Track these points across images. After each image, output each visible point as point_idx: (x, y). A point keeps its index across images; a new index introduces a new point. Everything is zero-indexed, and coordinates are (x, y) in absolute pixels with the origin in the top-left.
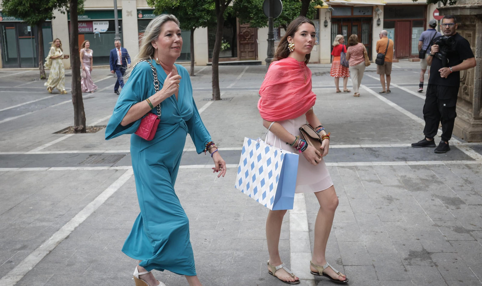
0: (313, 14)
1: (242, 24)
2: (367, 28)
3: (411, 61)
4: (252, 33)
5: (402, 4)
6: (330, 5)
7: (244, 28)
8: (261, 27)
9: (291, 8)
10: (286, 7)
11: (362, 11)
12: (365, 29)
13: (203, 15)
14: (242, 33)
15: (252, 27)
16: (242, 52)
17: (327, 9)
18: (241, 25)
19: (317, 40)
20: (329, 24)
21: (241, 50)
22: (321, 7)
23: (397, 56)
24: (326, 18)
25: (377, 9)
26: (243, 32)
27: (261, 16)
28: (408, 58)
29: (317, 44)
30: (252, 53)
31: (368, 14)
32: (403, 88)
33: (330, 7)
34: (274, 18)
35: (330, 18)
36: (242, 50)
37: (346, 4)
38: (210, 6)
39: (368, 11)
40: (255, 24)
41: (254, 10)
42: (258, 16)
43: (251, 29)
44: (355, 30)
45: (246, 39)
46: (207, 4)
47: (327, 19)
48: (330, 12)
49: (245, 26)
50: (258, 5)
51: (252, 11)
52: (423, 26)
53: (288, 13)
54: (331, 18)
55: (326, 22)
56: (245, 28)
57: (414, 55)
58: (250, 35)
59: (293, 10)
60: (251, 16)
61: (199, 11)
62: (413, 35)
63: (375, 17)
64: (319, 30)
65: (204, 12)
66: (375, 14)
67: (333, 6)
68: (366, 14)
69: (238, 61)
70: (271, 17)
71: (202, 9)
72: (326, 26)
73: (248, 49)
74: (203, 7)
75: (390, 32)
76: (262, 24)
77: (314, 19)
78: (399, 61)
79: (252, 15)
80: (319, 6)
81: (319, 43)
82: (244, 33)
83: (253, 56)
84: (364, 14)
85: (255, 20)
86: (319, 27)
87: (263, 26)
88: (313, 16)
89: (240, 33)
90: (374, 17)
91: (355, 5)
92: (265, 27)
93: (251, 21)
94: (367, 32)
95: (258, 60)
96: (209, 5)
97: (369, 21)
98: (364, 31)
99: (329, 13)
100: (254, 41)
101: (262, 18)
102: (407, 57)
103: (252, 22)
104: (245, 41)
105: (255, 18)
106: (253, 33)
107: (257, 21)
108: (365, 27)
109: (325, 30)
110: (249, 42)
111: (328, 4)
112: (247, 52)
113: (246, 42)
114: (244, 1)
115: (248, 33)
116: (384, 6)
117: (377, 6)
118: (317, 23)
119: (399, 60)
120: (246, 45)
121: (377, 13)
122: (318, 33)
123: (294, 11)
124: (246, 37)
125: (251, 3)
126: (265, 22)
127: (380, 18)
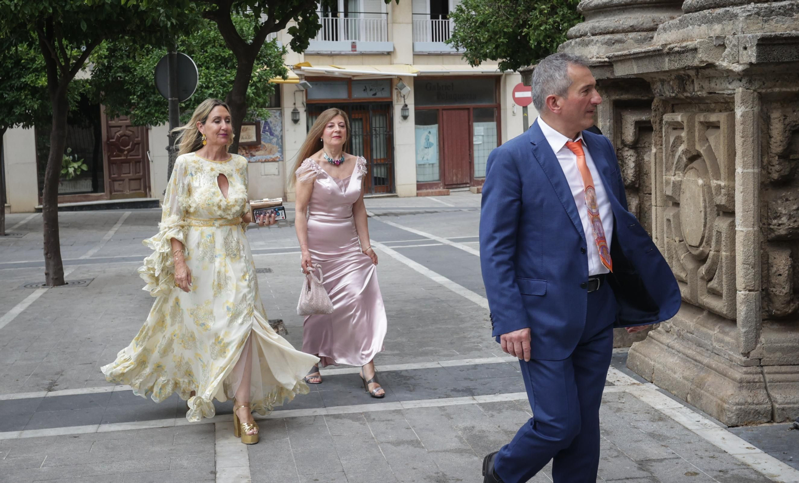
0: (267, 94)
1: (112, 118)
2: (381, 126)
3: (474, 193)
4: (136, 139)
5: (451, 74)
6: (303, 77)
7: (119, 129)
8: (156, 124)
9: (219, 82)
10: (208, 80)
11: (371, 90)
12: (378, 126)
13: (23, 97)
14: (113, 139)
15: (136, 125)
16: (114, 180)
17: (296, 84)
18: (111, 120)
19: (279, 152)
20: (303, 116)
21: (113, 176)
22: (283, 81)
23: (446, 184)
24: (295, 104)
25: (400, 84)
26: (115, 138)
27: (156, 100)
28: (468, 185)
29: (278, 160)
30: (139, 181)
31: (381, 95)
32: (459, 246)
33: (304, 81)
34: (180, 101)
35: (303, 103)
36: (116, 176)
37: (337, 75)
38: (38, 78)
39: (383, 89)
40: (141, 118)
41: (138, 86)
42: (148, 101)
43: (134, 129)
44: (357, 130)
45: (123, 151)
46: (31, 73)
47: (297, 106)
48: (303, 91)
49: (120, 123)
50: (147, 76)
51: (134, 89)
52: (495, 118)
53: (213, 91)
54: (305, 104)
55: (295, 112)
56: (120, 127)
57: (480, 179)
58: (131, 143)
59: (224, 86)
60: (133, 101)
61: (12, 88)
62: (475, 139)
63: (397, 102)
64: (282, 130)
65: (25, 91)
66: (397, 95)
67: (308, 78)
68: (379, 95)
69: (107, 199)
70: (174, 99)
71: (21, 85)
72: (296, 121)
73: (129, 173)
74: (23, 80)
75: (430, 132)
76: (157, 117)
77: (270, 106)
78: (451, 193)
79: (134, 99)
80: (278, 79)
81: (283, 158)
82: (118, 138)
83: (140, 189)
84: (375, 94)
85: (142, 109)
86: (282, 123)
87: (161, 121)
88: (268, 99)
89: (108, 139)
90: (395, 102)
91: (354, 76)
92: (164, 124)
93: (133, 112)
94: (381, 132)
95: (151, 197)
96: (36, 75)
97: (386, 109)
98: (375, 130)
99: (301, 93)
100: (140, 157)
101: (157, 103)
102: (467, 183)
103: (134, 115)
104: (121, 156)
105: (141, 105)
106: (137, 137)
107: (147, 110)
108: (377, 122)
109: (295, 131)
110: (129, 158)
111: (297, 74)
112: (127, 180)
113: (123, 158)
114: (116, 68)
115: (127, 138)
116: (414, 77)
117: (400, 78)
118: (277, 114)
119: (451, 190)
120: (124, 165)
121: (400, 93)
122: (280, 137)
123: (225, 89)
124: (122, 148)
125: (131, 72)
126: (163, 113)
127: (407, 103)
